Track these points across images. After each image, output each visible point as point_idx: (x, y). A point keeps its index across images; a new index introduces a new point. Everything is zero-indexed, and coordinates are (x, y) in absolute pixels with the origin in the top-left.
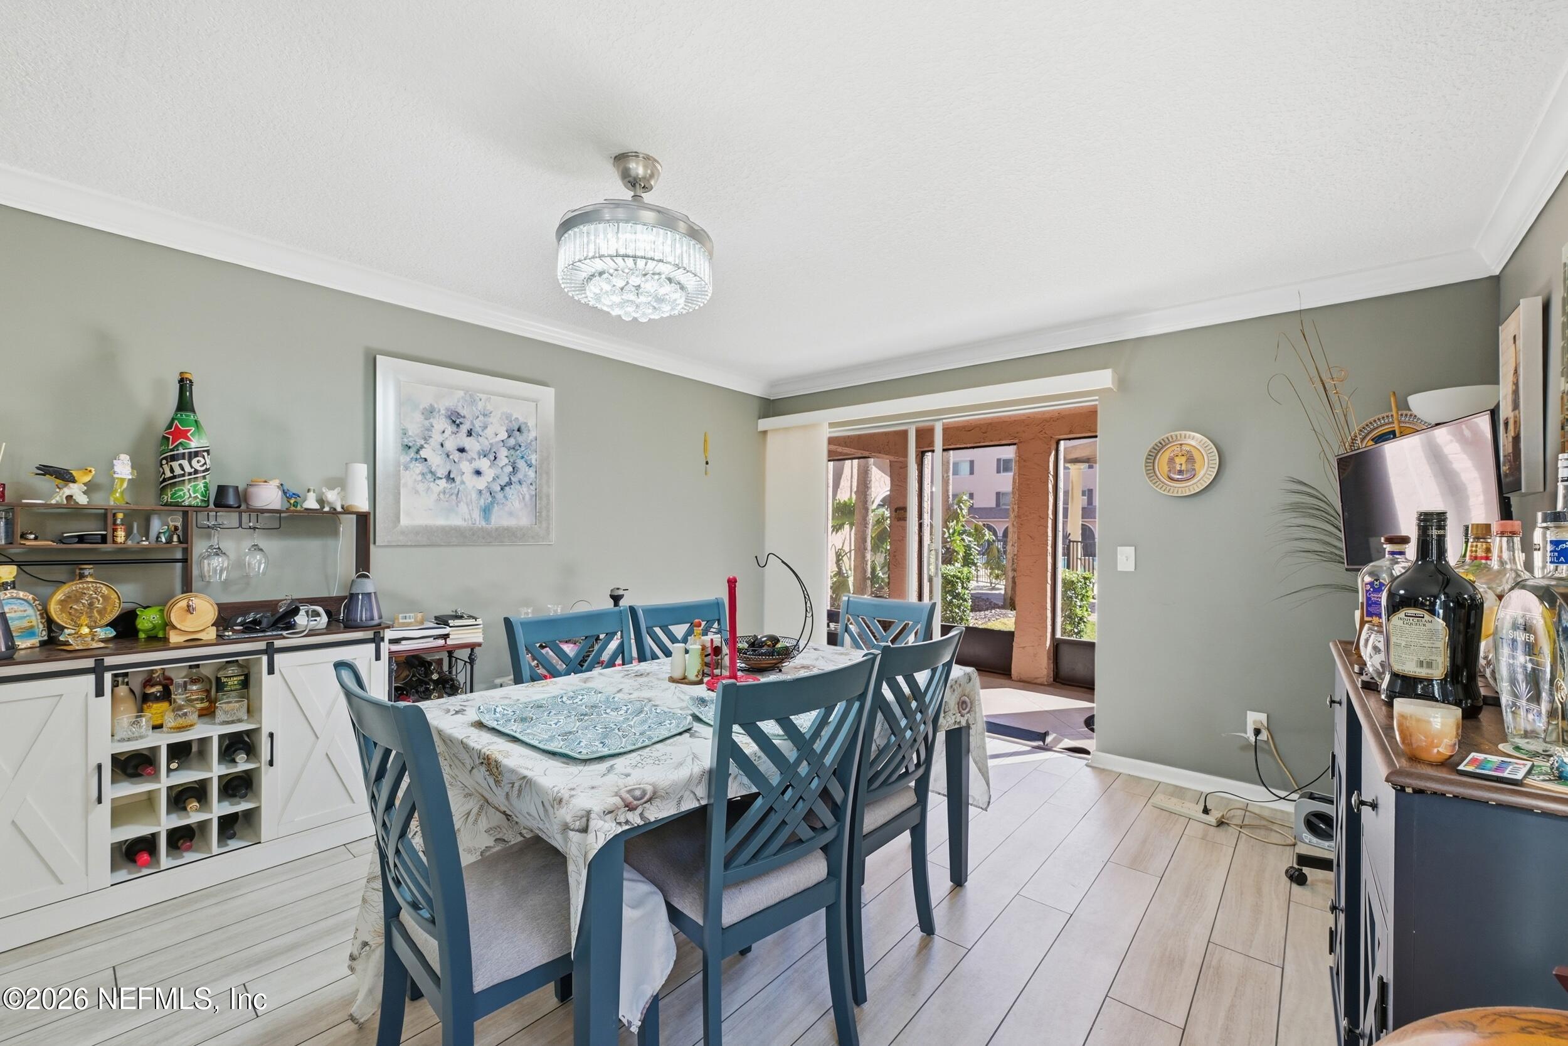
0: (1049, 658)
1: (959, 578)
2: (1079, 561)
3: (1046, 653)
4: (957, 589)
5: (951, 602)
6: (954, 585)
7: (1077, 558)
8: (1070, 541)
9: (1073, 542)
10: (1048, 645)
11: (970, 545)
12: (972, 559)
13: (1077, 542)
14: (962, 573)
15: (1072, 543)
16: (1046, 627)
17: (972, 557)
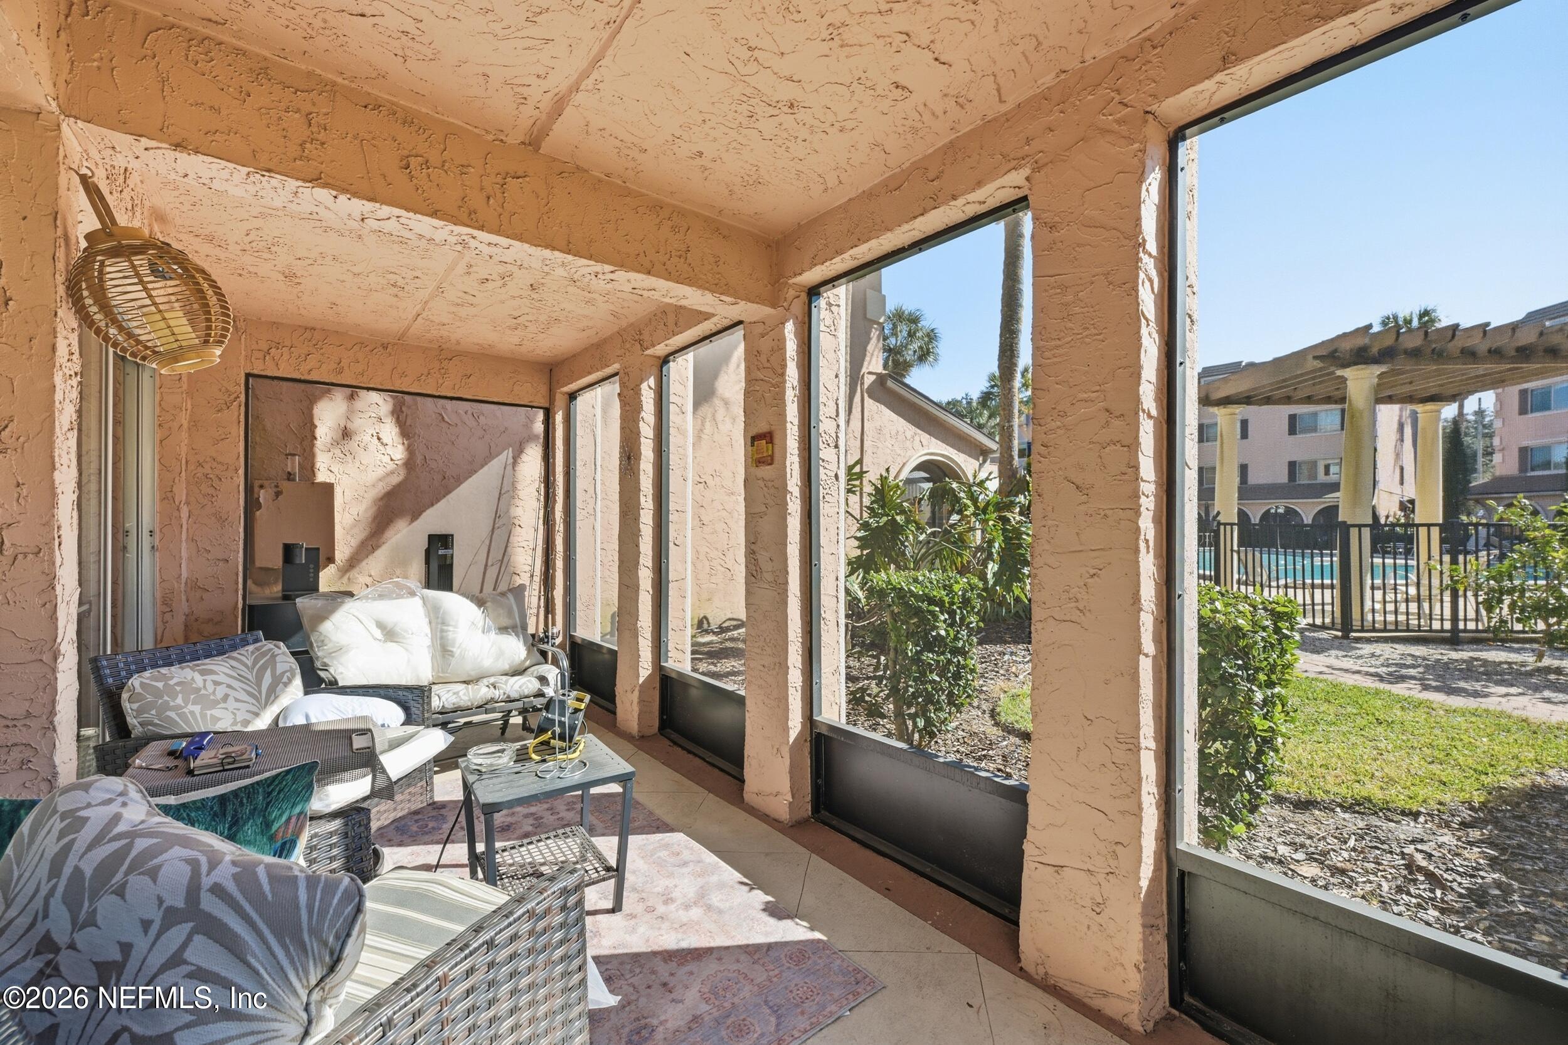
0: (1149, 927)
1: (940, 603)
2: (1235, 556)
3: (1138, 909)
4: (936, 628)
5: (917, 659)
6: (926, 621)
7: (1232, 550)
8: (1219, 524)
9: (1225, 524)
10: (1144, 883)
11: (1018, 529)
12: (1023, 555)
13: (1232, 525)
14: (948, 588)
15: (1222, 527)
16: (1137, 813)
17: (1022, 551)
